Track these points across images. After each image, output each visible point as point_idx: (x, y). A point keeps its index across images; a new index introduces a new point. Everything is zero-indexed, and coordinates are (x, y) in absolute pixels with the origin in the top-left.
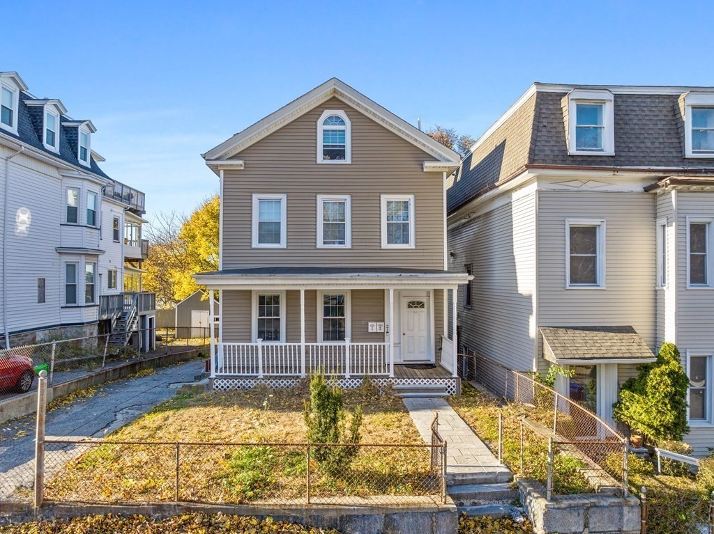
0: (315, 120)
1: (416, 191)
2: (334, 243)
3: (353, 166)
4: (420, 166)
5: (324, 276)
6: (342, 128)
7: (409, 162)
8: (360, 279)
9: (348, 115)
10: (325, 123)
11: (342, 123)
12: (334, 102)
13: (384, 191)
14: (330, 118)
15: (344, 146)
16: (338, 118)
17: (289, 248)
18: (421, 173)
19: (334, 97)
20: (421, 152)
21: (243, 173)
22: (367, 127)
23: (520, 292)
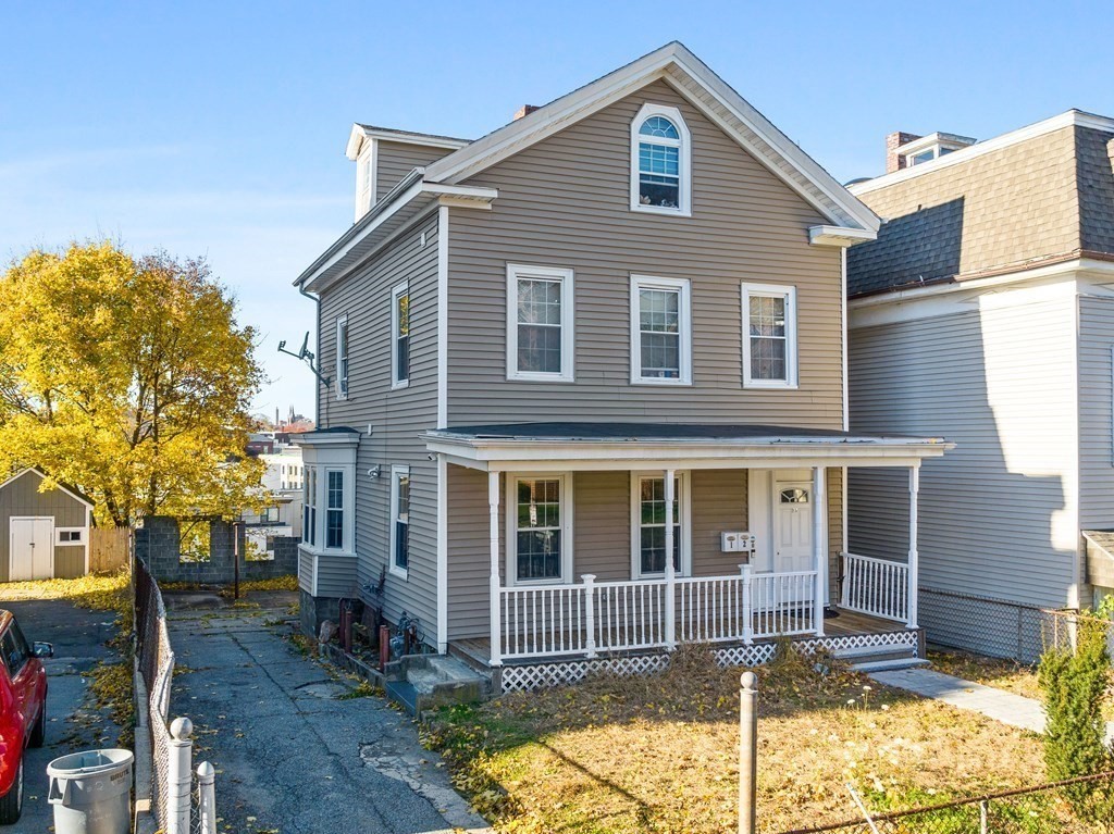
0: (626, 121)
1: (798, 279)
2: (656, 374)
3: (696, 222)
4: (803, 233)
5: (721, 441)
6: (672, 143)
7: (786, 224)
8: (781, 449)
9: (686, 120)
10: (644, 130)
11: (674, 133)
12: (662, 89)
13: (748, 276)
14: (653, 120)
15: (676, 181)
16: (665, 122)
17: (580, 382)
18: (806, 246)
19: (662, 80)
20: (806, 206)
21: (489, 217)
22: (718, 148)
23: (1010, 471)
